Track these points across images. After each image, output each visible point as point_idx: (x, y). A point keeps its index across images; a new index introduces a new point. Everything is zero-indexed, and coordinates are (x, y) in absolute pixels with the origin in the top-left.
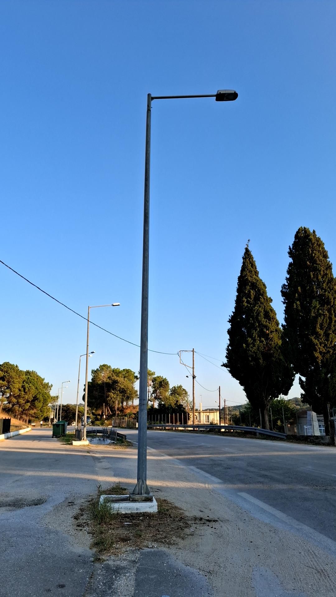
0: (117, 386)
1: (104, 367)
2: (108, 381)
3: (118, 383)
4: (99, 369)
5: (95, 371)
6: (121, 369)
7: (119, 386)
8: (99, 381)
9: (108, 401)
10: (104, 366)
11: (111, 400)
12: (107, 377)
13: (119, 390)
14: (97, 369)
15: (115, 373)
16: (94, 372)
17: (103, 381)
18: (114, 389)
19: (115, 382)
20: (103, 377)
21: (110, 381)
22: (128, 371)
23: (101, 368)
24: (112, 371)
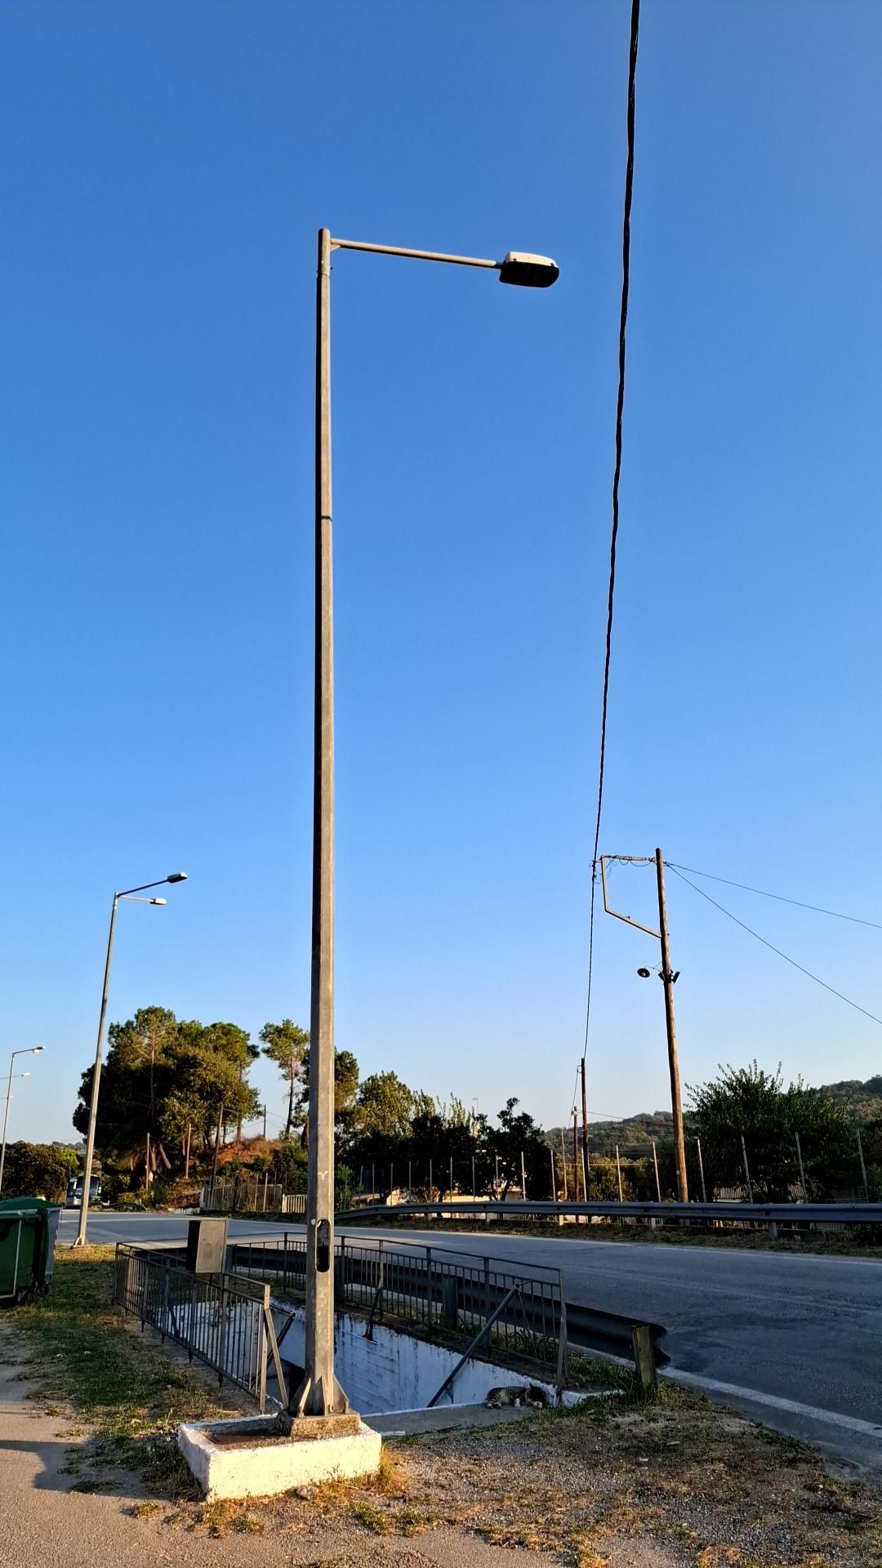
0: (193, 1075)
1: (149, 1017)
2: (163, 1060)
3: (196, 1067)
4: (135, 1024)
5: (122, 1030)
6: (205, 1023)
7: (199, 1076)
8: (133, 1061)
9: (161, 1126)
10: (152, 1011)
11: (173, 1123)
12: (159, 1048)
13: (200, 1091)
14: (129, 1024)
15: (185, 1037)
16: (118, 1032)
17: (148, 1060)
18: (185, 1086)
19: (190, 1063)
20: (148, 1047)
21: (170, 1062)
22: (227, 1030)
23: (141, 1017)
24: (177, 1029)
